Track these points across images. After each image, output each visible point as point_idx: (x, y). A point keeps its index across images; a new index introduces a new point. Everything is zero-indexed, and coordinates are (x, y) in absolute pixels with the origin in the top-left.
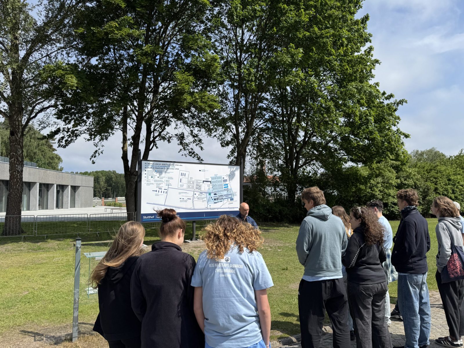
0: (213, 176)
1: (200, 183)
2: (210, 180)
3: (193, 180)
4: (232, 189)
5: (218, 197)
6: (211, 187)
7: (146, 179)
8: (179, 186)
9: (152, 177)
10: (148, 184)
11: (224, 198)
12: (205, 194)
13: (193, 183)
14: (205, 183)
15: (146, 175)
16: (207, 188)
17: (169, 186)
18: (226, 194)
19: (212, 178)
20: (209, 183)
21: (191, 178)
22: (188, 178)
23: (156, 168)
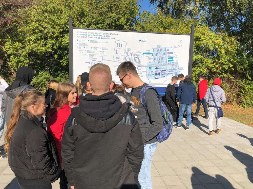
0: (156, 47)
1: (139, 55)
2: (151, 52)
3: (131, 51)
4: (179, 63)
5: (160, 72)
6: (152, 60)
7: (78, 49)
8: (115, 58)
9: (84, 47)
10: (80, 55)
11: (167, 73)
12: (145, 68)
13: (131, 54)
14: (145, 55)
15: (78, 45)
16: (148, 61)
17: (104, 58)
18: (170, 68)
19: (154, 50)
20: (150, 55)
21: (129, 49)
22: (125, 49)
23: (89, 37)
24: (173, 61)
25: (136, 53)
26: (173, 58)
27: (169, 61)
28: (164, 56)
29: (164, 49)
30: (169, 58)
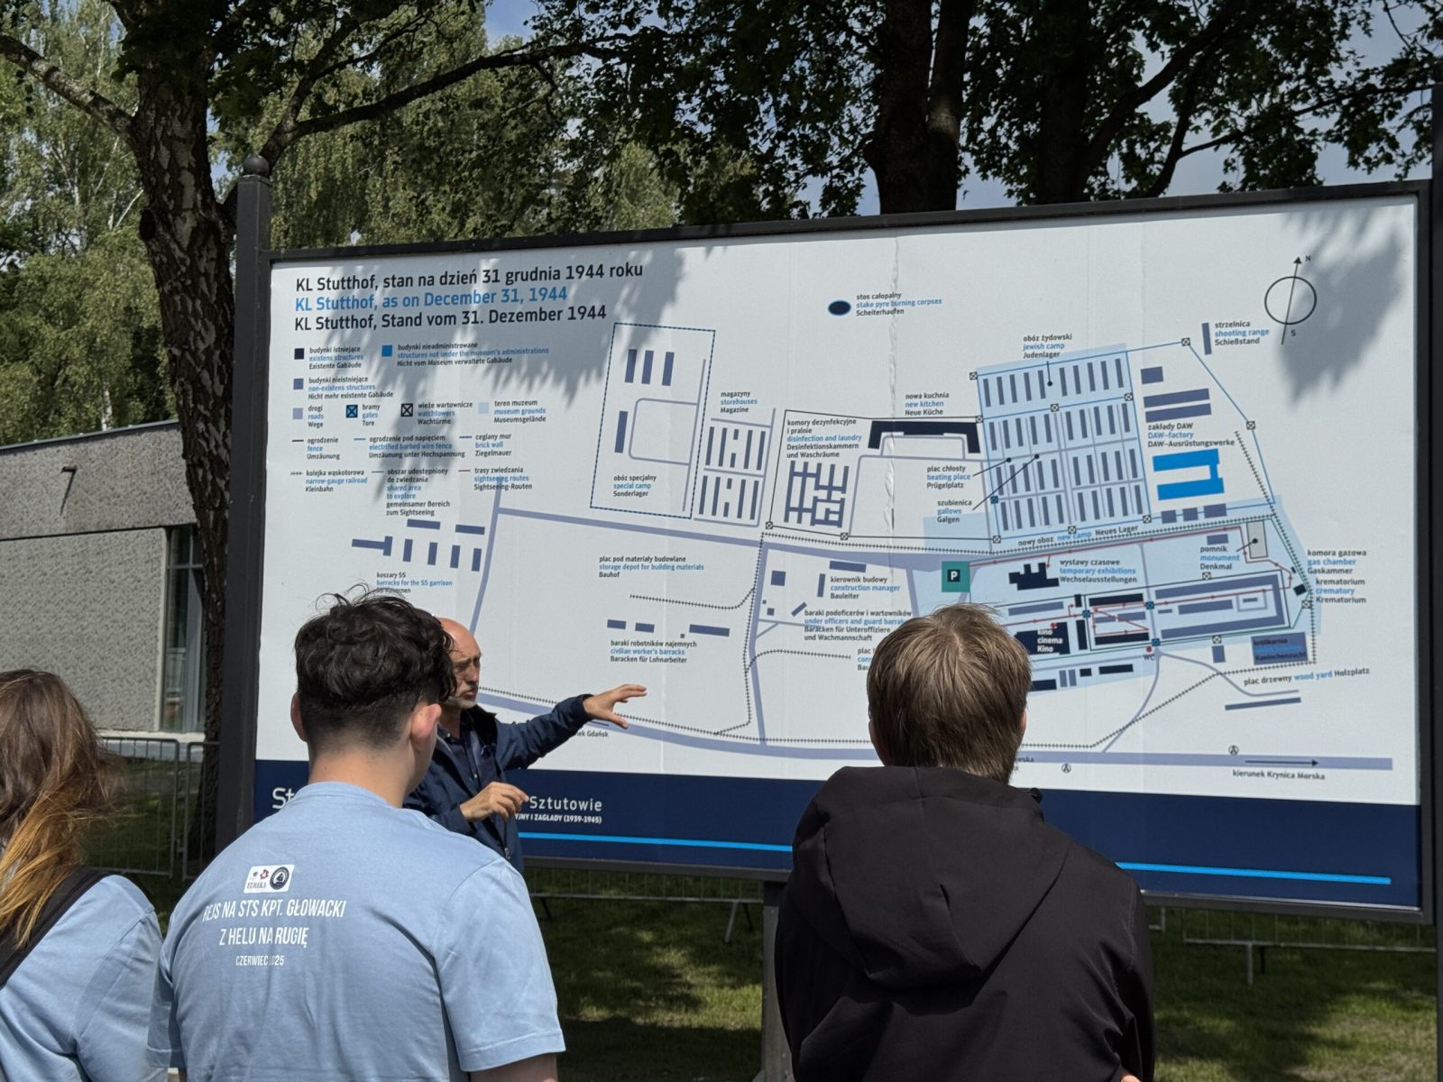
0: (1008, 354)
2: (963, 406)
4: (1287, 509)
7: (302, 429)
8: (605, 496)
10: (319, 484)
13: (758, 447)
14: (891, 441)
15: (301, 399)
16: (930, 503)
17: (509, 499)
18: (1194, 575)
19: (992, 387)
20: (954, 445)
21: (736, 400)
22: (700, 405)
23: (388, 321)
24: (1215, 485)
25: (802, 428)
26: (1209, 458)
27: (1166, 492)
28: (1108, 443)
29: (1108, 370)
30: (1162, 463)
